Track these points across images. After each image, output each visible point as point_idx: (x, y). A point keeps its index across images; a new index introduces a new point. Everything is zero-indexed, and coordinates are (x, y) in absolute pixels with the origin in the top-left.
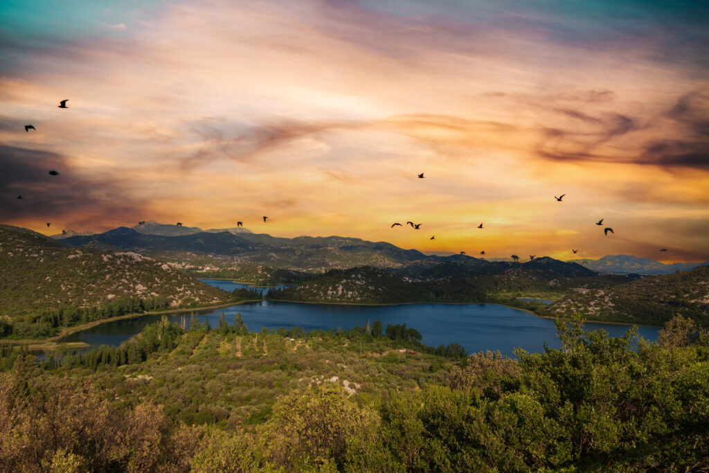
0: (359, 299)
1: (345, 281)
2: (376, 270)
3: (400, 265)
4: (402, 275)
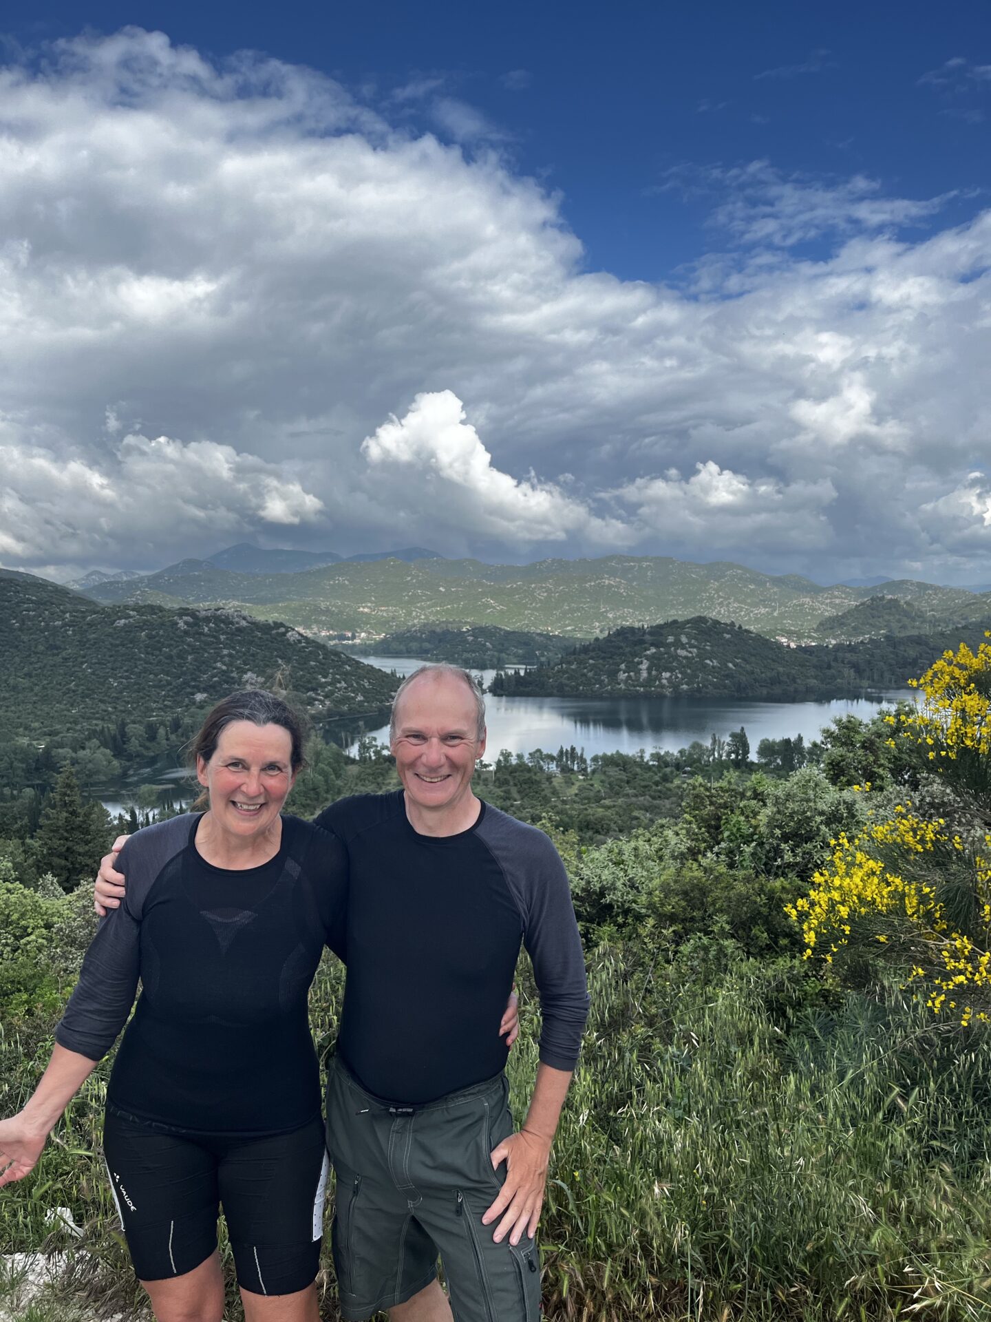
1: (653, 650)
2: (719, 623)
3: (763, 611)
4: (774, 632)
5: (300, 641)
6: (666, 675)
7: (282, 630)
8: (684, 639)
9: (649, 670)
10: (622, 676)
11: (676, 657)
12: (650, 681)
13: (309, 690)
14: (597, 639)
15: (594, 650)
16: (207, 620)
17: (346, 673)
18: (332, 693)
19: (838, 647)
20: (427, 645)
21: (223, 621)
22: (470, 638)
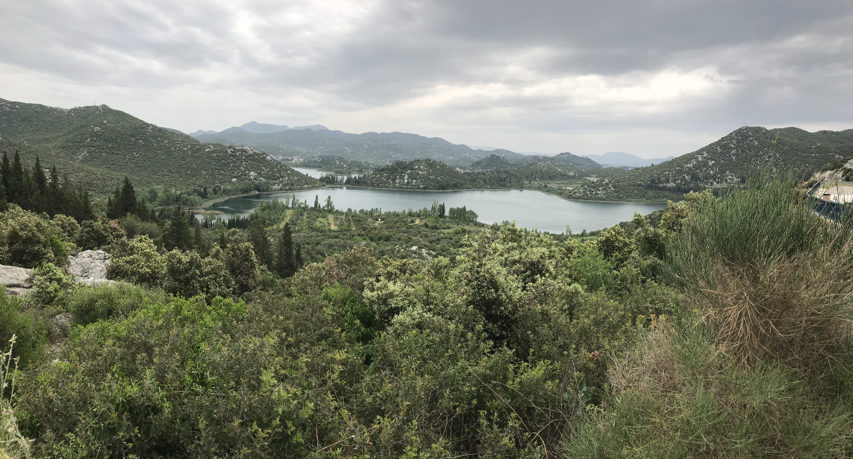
0: (422, 186)
1: (410, 171)
2: (435, 162)
3: (452, 158)
4: (455, 167)
5: (271, 161)
6: (414, 181)
7: (265, 156)
8: (422, 167)
9: (408, 179)
10: (397, 181)
11: (418, 174)
12: (408, 183)
13: (273, 180)
14: (388, 166)
15: (386, 170)
16: (238, 150)
17: (288, 174)
18: (283, 181)
19: (479, 173)
20: (321, 165)
21: (244, 151)
22: (338, 163)
